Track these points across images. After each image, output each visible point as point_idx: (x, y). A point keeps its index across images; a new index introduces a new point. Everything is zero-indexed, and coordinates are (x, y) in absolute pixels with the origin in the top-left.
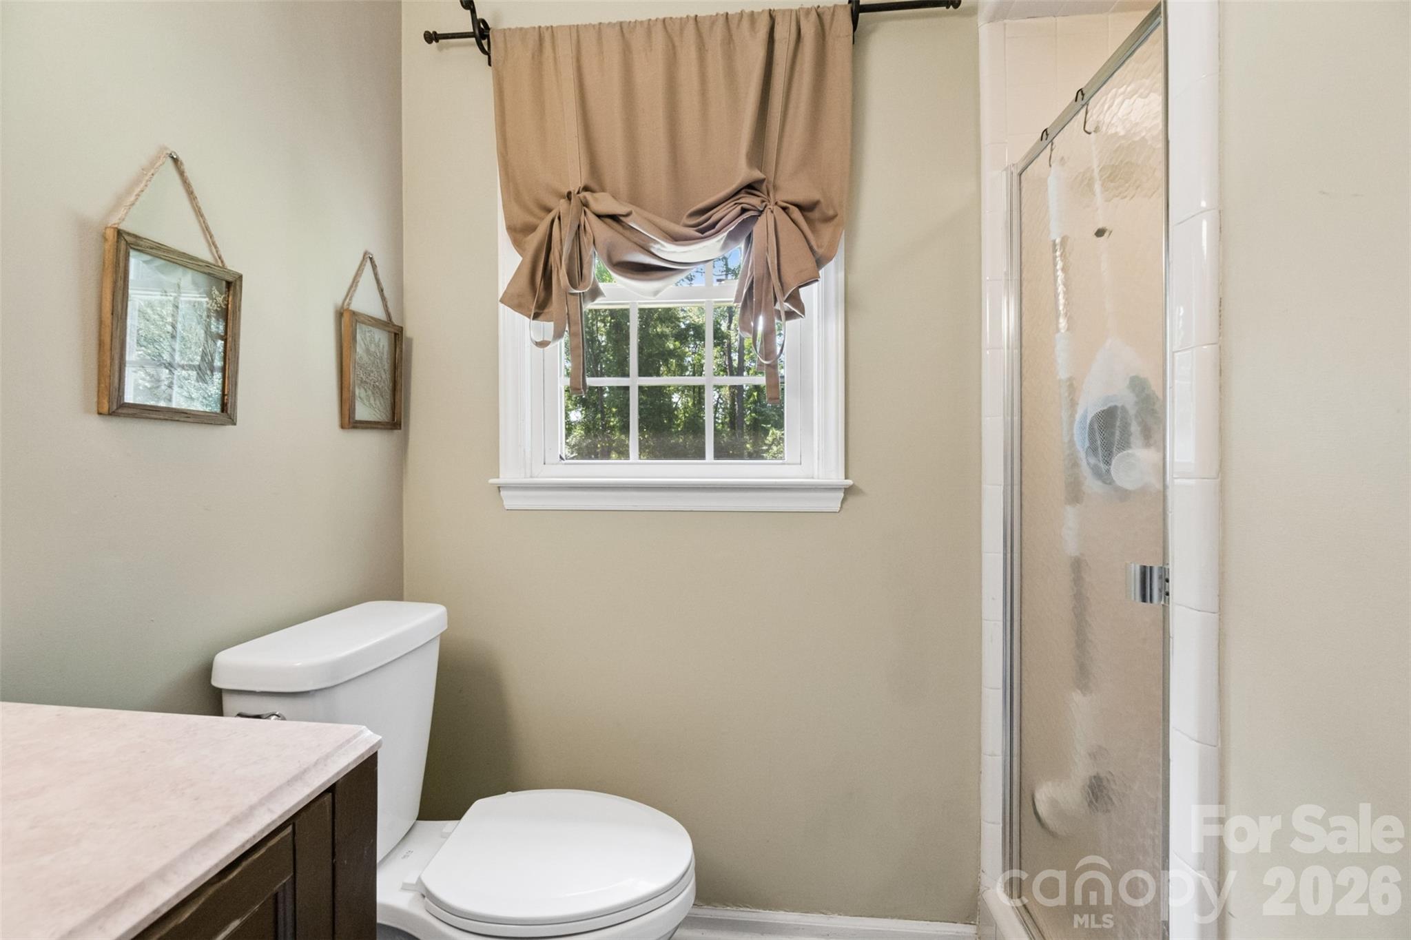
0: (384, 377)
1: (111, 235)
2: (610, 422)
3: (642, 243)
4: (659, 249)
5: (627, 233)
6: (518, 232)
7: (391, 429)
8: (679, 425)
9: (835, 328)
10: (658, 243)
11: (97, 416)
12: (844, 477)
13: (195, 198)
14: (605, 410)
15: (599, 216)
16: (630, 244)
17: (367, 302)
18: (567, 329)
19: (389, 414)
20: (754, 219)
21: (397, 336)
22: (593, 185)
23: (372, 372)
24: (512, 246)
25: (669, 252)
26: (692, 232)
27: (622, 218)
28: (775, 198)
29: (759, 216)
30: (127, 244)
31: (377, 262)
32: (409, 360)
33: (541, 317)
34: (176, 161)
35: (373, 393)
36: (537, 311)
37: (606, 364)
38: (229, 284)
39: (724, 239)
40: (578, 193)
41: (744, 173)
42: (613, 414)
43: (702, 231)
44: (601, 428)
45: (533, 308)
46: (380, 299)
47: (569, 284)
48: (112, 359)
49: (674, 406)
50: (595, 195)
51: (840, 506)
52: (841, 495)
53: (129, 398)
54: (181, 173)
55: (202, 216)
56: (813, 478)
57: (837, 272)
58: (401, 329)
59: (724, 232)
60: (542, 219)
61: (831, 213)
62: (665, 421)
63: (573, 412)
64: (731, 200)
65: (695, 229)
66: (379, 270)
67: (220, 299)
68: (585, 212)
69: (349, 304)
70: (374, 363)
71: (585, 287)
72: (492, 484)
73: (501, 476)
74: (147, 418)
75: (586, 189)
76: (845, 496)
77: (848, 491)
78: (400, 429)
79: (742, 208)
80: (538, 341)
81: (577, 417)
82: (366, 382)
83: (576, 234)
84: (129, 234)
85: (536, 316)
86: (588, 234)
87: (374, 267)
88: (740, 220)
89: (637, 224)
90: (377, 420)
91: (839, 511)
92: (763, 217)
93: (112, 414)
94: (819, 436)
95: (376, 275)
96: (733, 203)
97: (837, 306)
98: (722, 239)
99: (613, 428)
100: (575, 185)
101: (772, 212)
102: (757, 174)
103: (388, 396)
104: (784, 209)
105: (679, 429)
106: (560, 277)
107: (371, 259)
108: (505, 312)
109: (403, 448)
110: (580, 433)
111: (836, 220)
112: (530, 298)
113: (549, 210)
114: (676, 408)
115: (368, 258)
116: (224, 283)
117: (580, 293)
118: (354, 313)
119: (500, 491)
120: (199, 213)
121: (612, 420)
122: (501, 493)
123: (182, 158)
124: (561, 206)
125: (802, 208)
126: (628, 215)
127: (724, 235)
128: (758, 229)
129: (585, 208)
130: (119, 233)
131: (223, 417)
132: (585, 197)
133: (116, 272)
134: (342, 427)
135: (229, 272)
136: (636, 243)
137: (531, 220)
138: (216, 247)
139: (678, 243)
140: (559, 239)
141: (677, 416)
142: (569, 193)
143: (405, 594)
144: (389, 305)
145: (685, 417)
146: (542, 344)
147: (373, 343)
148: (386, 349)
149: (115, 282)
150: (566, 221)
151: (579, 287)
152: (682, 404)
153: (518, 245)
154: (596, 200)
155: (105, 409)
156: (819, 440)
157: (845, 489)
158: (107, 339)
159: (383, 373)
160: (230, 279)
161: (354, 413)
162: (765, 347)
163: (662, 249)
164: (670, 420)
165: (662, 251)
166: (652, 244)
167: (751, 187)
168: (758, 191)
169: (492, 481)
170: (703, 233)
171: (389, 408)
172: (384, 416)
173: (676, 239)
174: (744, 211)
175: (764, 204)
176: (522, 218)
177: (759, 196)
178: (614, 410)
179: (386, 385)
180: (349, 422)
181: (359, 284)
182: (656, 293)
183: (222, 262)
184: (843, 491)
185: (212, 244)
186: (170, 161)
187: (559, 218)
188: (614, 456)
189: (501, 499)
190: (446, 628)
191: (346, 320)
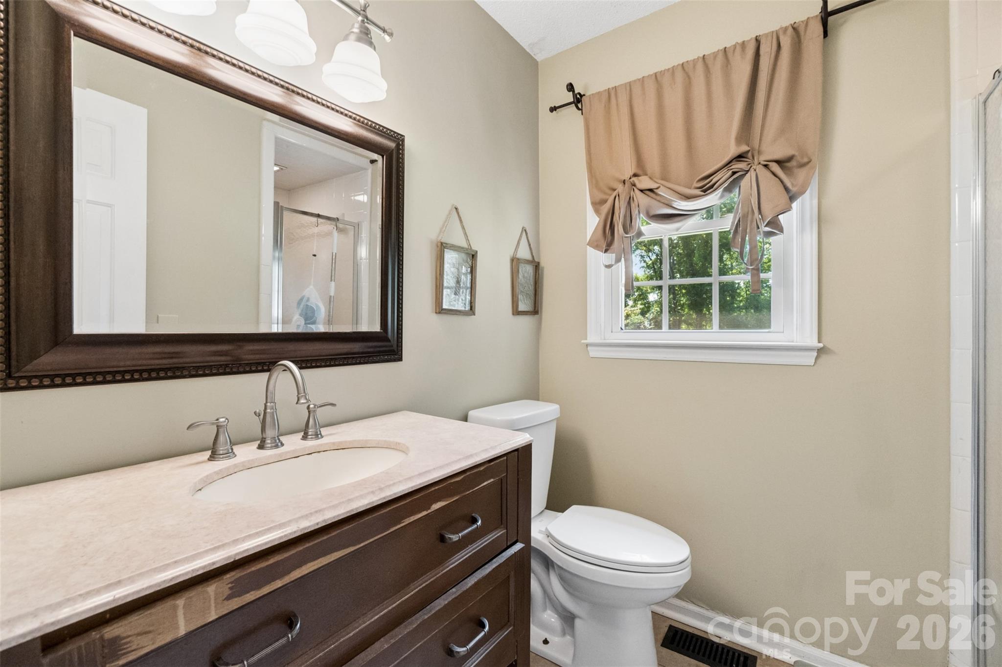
0: (531, 288)
1: (439, 244)
2: (680, 301)
3: (666, 202)
4: (677, 205)
5: (658, 198)
6: (597, 205)
7: (534, 314)
8: (741, 301)
9: (811, 239)
10: (676, 201)
11: (435, 314)
12: (817, 342)
13: (462, 222)
14: (676, 292)
15: (642, 191)
16: (661, 204)
17: (524, 253)
18: (623, 256)
19: (533, 306)
20: (743, 176)
21: (537, 267)
22: (639, 172)
23: (526, 286)
24: (594, 212)
25: (683, 206)
26: (698, 192)
27: (655, 190)
28: (758, 159)
29: (747, 173)
30: (444, 247)
31: (528, 232)
32: (542, 278)
33: (608, 252)
34: (456, 209)
35: (526, 297)
36: (607, 248)
37: (677, 257)
38: (473, 256)
39: (720, 193)
40: (630, 178)
41: (733, 150)
42: (683, 295)
43: (705, 191)
44: (673, 306)
45: (604, 246)
46: (529, 249)
47: (623, 232)
48: (440, 292)
49: (737, 286)
50: (640, 178)
51: (814, 361)
52: (815, 354)
53: (445, 307)
54: (458, 213)
55: (464, 229)
56: (793, 342)
57: (811, 199)
58: (539, 263)
59: (721, 188)
60: (611, 195)
61: (806, 160)
62: (728, 298)
63: (652, 294)
64: (726, 168)
65: (700, 190)
66: (529, 235)
67: (470, 263)
68: (633, 189)
69: (516, 255)
70: (526, 282)
71: (633, 232)
72: (583, 343)
73: (588, 339)
74: (450, 314)
75: (635, 175)
76: (818, 354)
77: (821, 351)
78: (538, 314)
79: (733, 172)
80: (607, 264)
81: (655, 298)
82: (523, 292)
83: (628, 203)
84: (444, 243)
85: (606, 251)
86: (635, 202)
87: (526, 234)
88: (731, 180)
89: (663, 192)
90: (528, 310)
91: (814, 365)
92: (748, 175)
93: (440, 313)
94: (797, 313)
95: (527, 238)
96: (726, 170)
97: (811, 223)
98: (718, 193)
99: (682, 306)
100: (627, 174)
101: (755, 170)
102: (744, 148)
103: (533, 298)
104: (766, 166)
105: (741, 305)
106: (619, 229)
107: (525, 230)
108: (591, 251)
109: (540, 323)
110: (657, 310)
111: (810, 164)
112: (603, 241)
113: (614, 190)
114: (739, 288)
115: (524, 230)
116: (471, 255)
117: (630, 237)
118: (518, 259)
119: (587, 347)
120: (463, 228)
121: (682, 299)
122: (588, 348)
123: (458, 208)
124: (620, 188)
125: (779, 162)
126: (657, 188)
127: (721, 190)
128: (745, 182)
129: (633, 187)
130: (442, 243)
131: (471, 312)
132: (633, 181)
133: (441, 259)
134: (513, 314)
135: (473, 251)
136: (664, 203)
137: (604, 197)
138: (468, 240)
139: (689, 200)
140: (618, 207)
141: (739, 294)
142: (624, 180)
143: (540, 398)
144: (533, 251)
145: (747, 294)
146: (609, 267)
147: (527, 271)
148: (532, 274)
149: (440, 263)
150: (622, 197)
151: (630, 233)
152: (744, 284)
153: (597, 211)
154: (640, 181)
155: (438, 311)
156: (797, 316)
157: (818, 349)
158: (438, 284)
159: (530, 286)
160: (473, 254)
161: (518, 307)
162: (751, 257)
163: (680, 204)
164: (733, 297)
165: (679, 205)
166: (673, 203)
167: (740, 157)
168: (746, 158)
169: (583, 341)
170: (705, 192)
171: (533, 304)
172: (531, 308)
173: (688, 198)
174: (734, 173)
175: (750, 166)
176: (600, 196)
177: (747, 161)
178: (684, 291)
179: (532, 293)
180: (516, 312)
181: (520, 244)
182: (678, 229)
183: (471, 247)
184: (817, 351)
185: (467, 240)
186: (455, 209)
187: (619, 195)
188: (684, 327)
189: (588, 351)
190: (559, 415)
191: (515, 262)
